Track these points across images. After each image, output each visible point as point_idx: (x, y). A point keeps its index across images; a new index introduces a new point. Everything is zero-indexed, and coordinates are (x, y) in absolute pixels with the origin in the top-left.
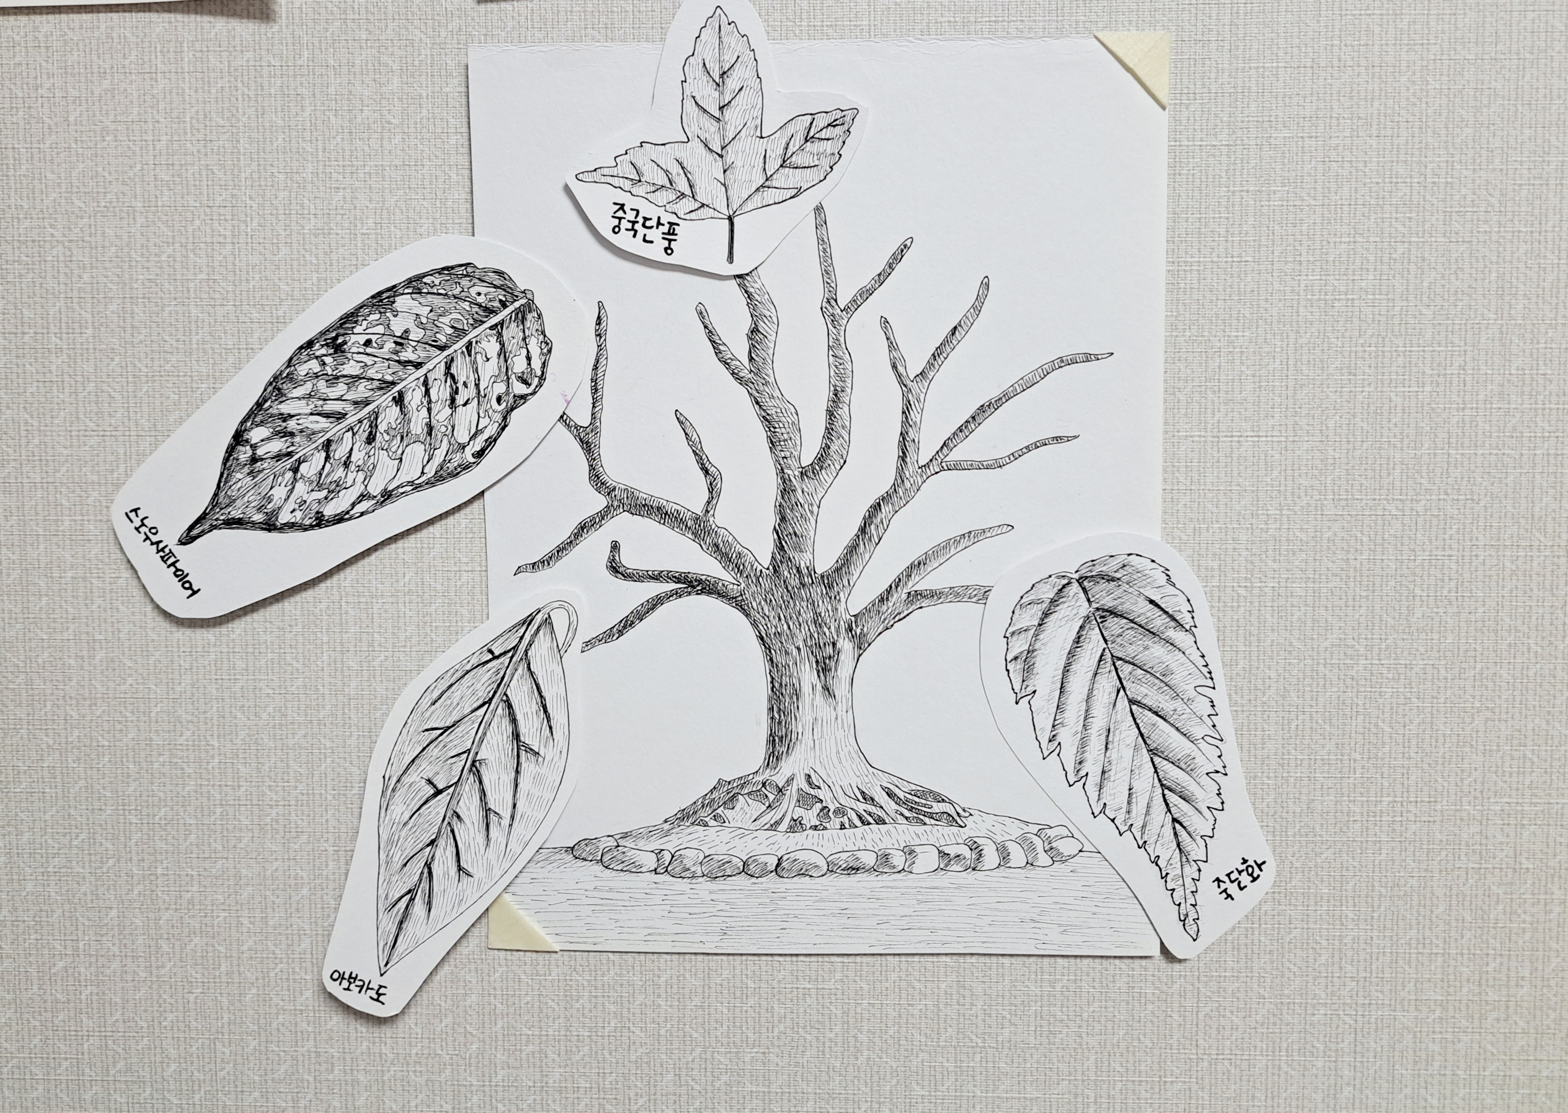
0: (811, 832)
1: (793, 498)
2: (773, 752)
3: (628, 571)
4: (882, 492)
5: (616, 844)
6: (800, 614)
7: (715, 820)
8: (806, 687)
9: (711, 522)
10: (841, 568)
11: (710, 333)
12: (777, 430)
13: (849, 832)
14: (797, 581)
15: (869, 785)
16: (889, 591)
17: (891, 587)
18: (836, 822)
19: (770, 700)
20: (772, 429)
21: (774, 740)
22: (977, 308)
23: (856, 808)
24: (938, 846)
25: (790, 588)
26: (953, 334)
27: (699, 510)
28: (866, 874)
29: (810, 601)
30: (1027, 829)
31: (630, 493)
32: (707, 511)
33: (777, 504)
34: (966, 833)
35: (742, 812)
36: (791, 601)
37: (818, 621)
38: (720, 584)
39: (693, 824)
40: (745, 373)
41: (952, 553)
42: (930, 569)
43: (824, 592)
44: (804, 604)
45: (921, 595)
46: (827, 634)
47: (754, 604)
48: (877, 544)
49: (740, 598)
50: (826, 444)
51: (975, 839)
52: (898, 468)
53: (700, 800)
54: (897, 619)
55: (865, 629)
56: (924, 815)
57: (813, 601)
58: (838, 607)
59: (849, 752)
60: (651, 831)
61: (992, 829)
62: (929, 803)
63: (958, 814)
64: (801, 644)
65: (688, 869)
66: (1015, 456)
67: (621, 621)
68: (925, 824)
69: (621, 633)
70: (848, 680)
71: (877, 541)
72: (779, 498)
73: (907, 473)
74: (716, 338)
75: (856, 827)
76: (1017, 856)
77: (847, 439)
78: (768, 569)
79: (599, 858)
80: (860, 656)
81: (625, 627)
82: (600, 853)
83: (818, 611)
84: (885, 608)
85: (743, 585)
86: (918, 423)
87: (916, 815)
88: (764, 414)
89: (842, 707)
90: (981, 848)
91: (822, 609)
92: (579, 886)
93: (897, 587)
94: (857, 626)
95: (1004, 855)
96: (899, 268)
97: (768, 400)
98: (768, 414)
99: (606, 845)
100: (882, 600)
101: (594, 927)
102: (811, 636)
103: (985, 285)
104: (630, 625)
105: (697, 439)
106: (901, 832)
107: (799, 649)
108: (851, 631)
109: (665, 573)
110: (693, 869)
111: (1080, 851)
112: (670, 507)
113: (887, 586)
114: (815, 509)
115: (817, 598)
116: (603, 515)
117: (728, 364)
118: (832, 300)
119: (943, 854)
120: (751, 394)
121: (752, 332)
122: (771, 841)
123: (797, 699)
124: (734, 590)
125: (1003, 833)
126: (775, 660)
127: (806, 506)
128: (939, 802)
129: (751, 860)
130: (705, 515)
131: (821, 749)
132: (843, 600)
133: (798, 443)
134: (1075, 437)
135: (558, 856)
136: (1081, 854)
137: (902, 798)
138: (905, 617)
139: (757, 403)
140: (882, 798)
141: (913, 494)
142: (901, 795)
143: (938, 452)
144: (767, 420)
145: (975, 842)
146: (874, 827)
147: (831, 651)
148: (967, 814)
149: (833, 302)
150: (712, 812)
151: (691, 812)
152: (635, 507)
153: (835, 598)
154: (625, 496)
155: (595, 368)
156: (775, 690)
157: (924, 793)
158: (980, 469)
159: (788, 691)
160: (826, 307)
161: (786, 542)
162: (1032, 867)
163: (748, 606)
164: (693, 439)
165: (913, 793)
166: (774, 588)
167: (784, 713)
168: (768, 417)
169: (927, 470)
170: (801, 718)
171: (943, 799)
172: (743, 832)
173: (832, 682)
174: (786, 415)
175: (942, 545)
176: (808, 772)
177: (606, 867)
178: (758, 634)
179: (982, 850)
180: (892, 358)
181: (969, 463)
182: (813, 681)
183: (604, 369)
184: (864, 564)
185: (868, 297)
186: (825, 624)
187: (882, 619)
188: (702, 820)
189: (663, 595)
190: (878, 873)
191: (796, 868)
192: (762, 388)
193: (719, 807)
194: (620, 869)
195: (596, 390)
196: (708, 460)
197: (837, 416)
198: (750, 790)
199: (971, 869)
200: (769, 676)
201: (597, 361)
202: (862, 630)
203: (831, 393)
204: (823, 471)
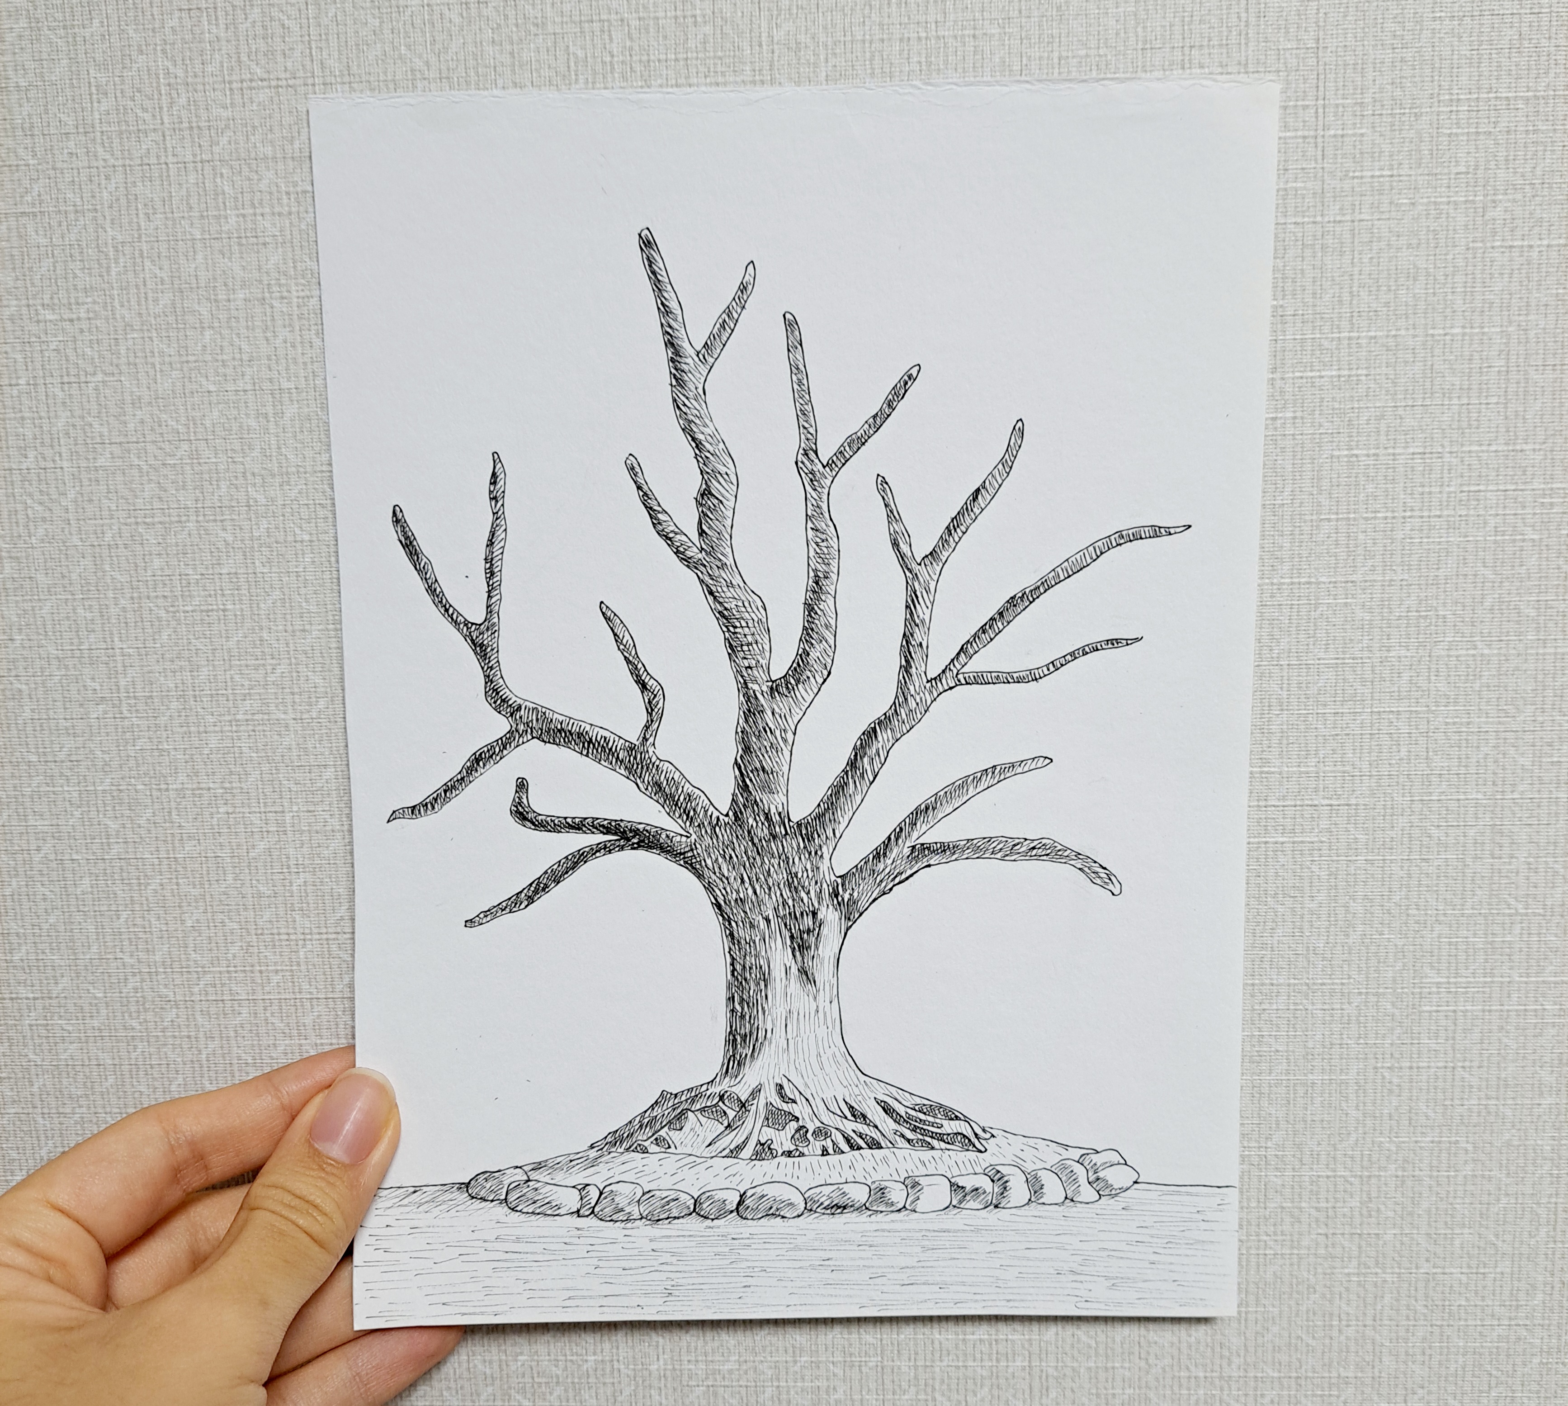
0: (783, 1160)
1: (760, 721)
2: (734, 1056)
3: (540, 818)
4: (879, 713)
5: (525, 1178)
6: (769, 875)
7: (657, 1144)
8: (778, 970)
9: (651, 753)
10: (824, 814)
11: (646, 497)
12: (737, 630)
13: (833, 1159)
14: (766, 831)
15: (860, 1098)
16: (887, 844)
17: (889, 838)
18: (817, 1146)
19: (729, 987)
20: (731, 629)
21: (735, 1040)
22: (1007, 463)
23: (843, 1128)
24: (949, 1176)
25: (756, 841)
26: (974, 500)
27: (634, 737)
28: (855, 1214)
29: (783, 857)
30: (1065, 1154)
31: (541, 713)
32: (645, 739)
33: (739, 730)
34: (986, 1160)
35: (692, 1134)
36: (758, 858)
37: (793, 884)
38: (663, 836)
39: (627, 1150)
40: (693, 552)
41: (970, 794)
42: (940, 815)
43: (802, 845)
44: (775, 862)
45: (929, 849)
46: (806, 900)
47: (709, 862)
48: (871, 783)
49: (690, 854)
50: (804, 649)
51: (998, 1168)
52: (899, 681)
53: (638, 1119)
54: (897, 880)
55: (856, 894)
56: (932, 1137)
57: (787, 858)
58: (820, 865)
59: (834, 1056)
60: (572, 1161)
61: (1020, 1154)
62: (938, 1121)
63: (976, 1135)
64: (771, 914)
65: (622, 1210)
66: (1055, 666)
67: (531, 885)
68: (933, 1148)
69: (531, 900)
70: (833, 961)
71: (871, 779)
72: (741, 721)
73: (912, 688)
74: (653, 503)
75: (843, 1152)
76: (1053, 1189)
77: (832, 642)
78: (727, 815)
79: (503, 1197)
80: (848, 930)
81: (536, 892)
82: (504, 1191)
83: (793, 871)
84: (881, 866)
85: (694, 837)
86: (927, 621)
87: (920, 1137)
88: (721, 609)
89: (824, 996)
90: (1005, 1179)
91: (798, 868)
93: (897, 840)
94: (845, 890)
95: (1036, 1188)
96: (902, 406)
97: (725, 589)
98: (726, 609)
99: (512, 1179)
100: (879, 854)
102: (785, 903)
103: (1019, 430)
104: (544, 889)
105: (630, 641)
106: (901, 1159)
107: (768, 920)
108: (836, 896)
109: (589, 821)
110: (628, 1210)
111: (1136, 1182)
112: (596, 733)
113: (884, 838)
114: (790, 736)
115: (792, 854)
116: (505, 743)
117: (670, 539)
118: (810, 451)
119: (956, 1187)
120: (702, 581)
121: (702, 495)
122: (731, 1171)
123: (766, 986)
124: (680, 843)
125: (1035, 1160)
126: (736, 935)
127: (778, 733)
128: (952, 1119)
129: (704, 1197)
130: (643, 744)
131: (796, 1052)
132: (826, 856)
133: (767, 648)
134: (1137, 640)
136: (1136, 1186)
137: (903, 1114)
138: (907, 878)
139: (711, 593)
140: (876, 1114)
141: (919, 716)
142: (902, 1110)
143: (952, 660)
144: (724, 616)
145: (998, 1172)
146: (866, 1152)
147: (811, 923)
148: (988, 1136)
149: (812, 455)
150: (653, 1135)
151: (625, 1135)
152: (548, 733)
153: (816, 853)
154: (534, 718)
155: (491, 543)
156: (736, 974)
157: (932, 1108)
158: (1009, 682)
159: (753, 976)
160: (802, 462)
161: (751, 780)
162: (1072, 1203)
163: (701, 865)
164: (624, 642)
165: (917, 1108)
166: (735, 841)
167: (748, 1004)
168: (725, 612)
169: (939, 684)
170: (769, 1011)
171: (956, 1117)
172: (693, 1160)
173: (810, 964)
174: (749, 610)
175: (957, 783)
176: (779, 1082)
177: (513, 1209)
178: (714, 901)
179: (1007, 1182)
180: (892, 532)
181: (993, 674)
182: (786, 961)
183: (502, 544)
184: (855, 809)
185: (859, 448)
186: (803, 887)
187: (878, 881)
188: (640, 1145)
189: (587, 849)
190: (871, 1212)
191: (764, 1206)
192: (717, 573)
193: (662, 1128)
194: (530, 1211)
195: (492, 574)
196: (646, 670)
197: (819, 612)
198: (703, 1105)
199: (992, 1207)
200: (728, 955)
201: (493, 534)
202: (851, 895)
203: (811, 581)
204: (800, 686)
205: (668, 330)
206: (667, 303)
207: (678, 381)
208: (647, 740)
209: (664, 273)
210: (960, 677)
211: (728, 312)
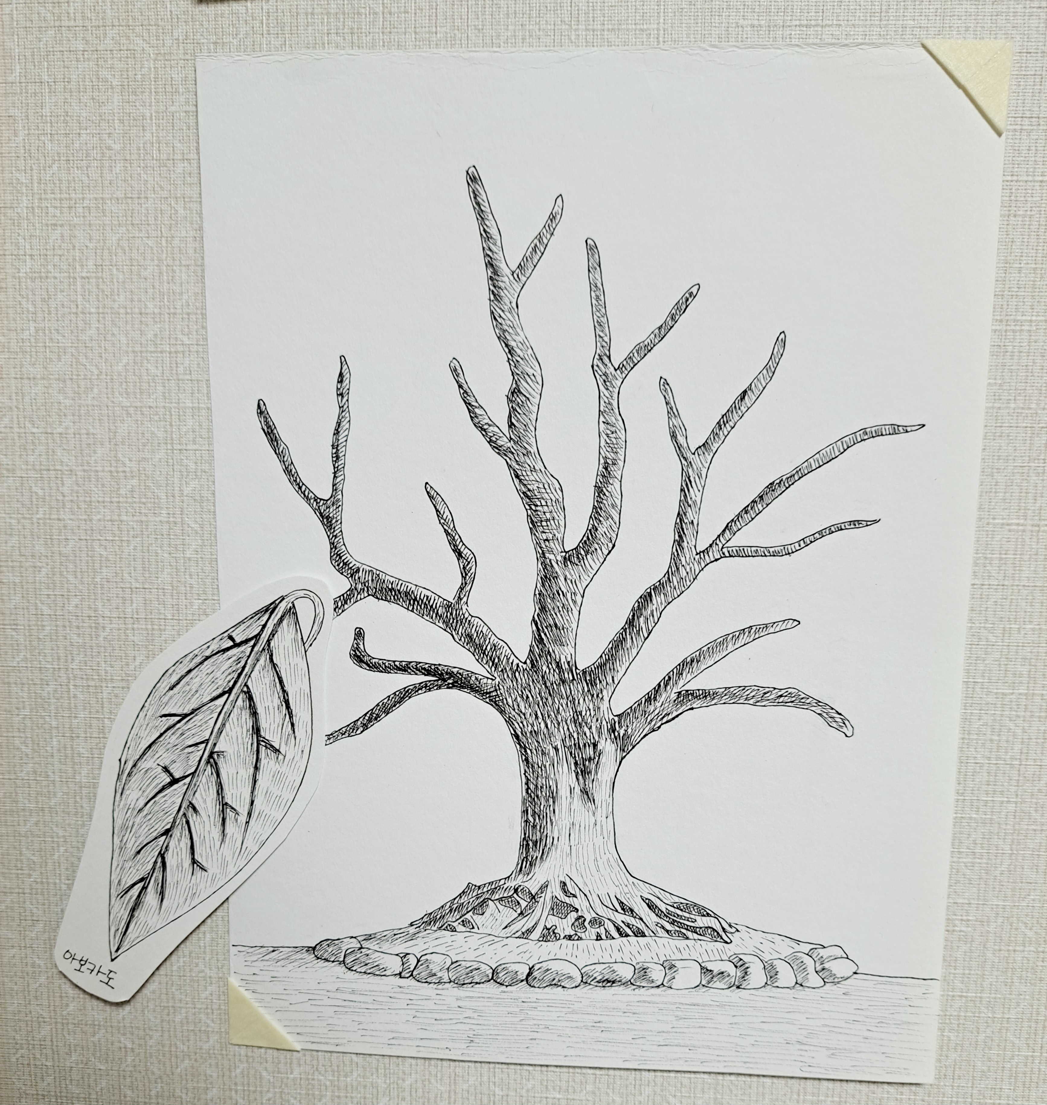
0: (565, 942)
1: (554, 585)
2: (527, 857)
3: (374, 661)
4: (654, 580)
5: (359, 946)
6: (558, 712)
7: (464, 925)
8: (564, 790)
9: (464, 610)
10: (605, 664)
11: (465, 394)
12: (538, 508)
13: (605, 943)
14: (557, 677)
15: (628, 896)
16: (657, 690)
17: (659, 685)
18: (592, 932)
19: (524, 801)
20: (533, 507)
21: (528, 845)
22: (770, 369)
23: (613, 919)
24: (700, 961)
25: (548, 684)
26: (742, 400)
27: (450, 596)
29: (571, 698)
30: (797, 948)
31: (375, 575)
32: (460, 599)
33: (537, 592)
34: (731, 950)
35: (492, 918)
36: (549, 698)
37: (578, 719)
38: (473, 678)
39: (440, 928)
40: (503, 441)
41: (729, 650)
42: (703, 667)
43: (586, 689)
44: (563, 702)
45: (692, 694)
46: (588, 734)
47: (510, 700)
48: (646, 639)
49: (494, 694)
50: (593, 525)
51: (741, 956)
52: (673, 553)
53: (448, 904)
54: (665, 720)
55: (630, 731)
56: (687, 929)
57: (574, 699)
58: (601, 705)
59: (608, 860)
60: (396, 935)
61: (760, 947)
62: (692, 916)
63: (723, 929)
64: (559, 744)
65: (435, 975)
66: (806, 542)
67: (365, 715)
68: (687, 938)
69: (365, 727)
70: (609, 784)
71: (646, 636)
72: (539, 585)
73: (683, 559)
74: (471, 400)
75: (613, 938)
76: (786, 976)
77: (617, 519)
78: (525, 663)
79: (342, 959)
80: (622, 758)
81: (370, 720)
82: (343, 954)
83: (578, 709)
84: (652, 708)
85: (498, 679)
86: (699, 503)
88: (524, 490)
89: (601, 813)
90: (747, 965)
91: (582, 707)
92: (321, 986)
93: (666, 686)
94: (620, 727)
95: (771, 974)
96: (683, 320)
97: (529, 473)
98: (529, 490)
99: (349, 946)
100: (650, 698)
101: (336, 1028)
102: (571, 736)
103: (781, 341)
104: (375, 719)
105: (450, 517)
106: (661, 946)
107: (556, 749)
108: (614, 731)
109: (414, 664)
110: (439, 974)
112: (419, 593)
113: (655, 684)
114: (579, 599)
115: (578, 696)
116: (346, 598)
117: (485, 430)
118: (604, 357)
119: (705, 971)
120: (510, 466)
121: (512, 393)
122: (522, 949)
123: (554, 802)
124: (488, 684)
125: (771, 951)
126: (530, 760)
127: (569, 595)
128: (704, 916)
129: (500, 968)
130: (458, 603)
131: (578, 856)
132: (606, 698)
133: (562, 523)
134: (876, 522)
135: (299, 956)
136: (855, 975)
137: (664, 910)
138: (673, 719)
139: (517, 476)
140: (642, 910)
141: (689, 583)
142: (663, 907)
143: (719, 536)
144: (527, 497)
145: (741, 959)
146: (633, 939)
147: (592, 753)
148: (733, 930)
149: (606, 360)
150: (461, 917)
151: (438, 917)
152: (381, 591)
153: (598, 696)
154: (370, 578)
155: (337, 432)
156: (530, 791)
157: (688, 906)
158: (766, 556)
159: (544, 794)
160: (597, 366)
161: (545, 634)
162: (801, 988)
163: (503, 702)
164: (445, 517)
165: (675, 905)
166: (531, 684)
167: (539, 816)
168: (528, 493)
169: (706, 556)
170: (556, 823)
171: (708, 914)
172: (492, 939)
173: (591, 786)
174: (548, 491)
175: (719, 641)
176: (563, 880)
177: (349, 969)
178: (513, 732)
179: (748, 968)
180: (671, 426)
181: (753, 549)
182: (571, 783)
183: (346, 433)
184: (631, 660)
185: (645, 355)
186: (586, 723)
187: (648, 720)
188: (450, 925)
189: (411, 687)
190: (634, 987)
191: (548, 977)
192: (522, 460)
193: (468, 912)
194: (363, 971)
195: (338, 457)
196: (461, 541)
197: (607, 493)
198: (501, 896)
199: (735, 987)
200: (523, 776)
201: (339, 424)
202: (626, 731)
203: (601, 466)
204: (588, 556)
205: (489, 253)
206: (488, 230)
207: (496, 296)
208: (461, 599)
209: (487, 204)
210: (725, 550)
211: (539, 237)
